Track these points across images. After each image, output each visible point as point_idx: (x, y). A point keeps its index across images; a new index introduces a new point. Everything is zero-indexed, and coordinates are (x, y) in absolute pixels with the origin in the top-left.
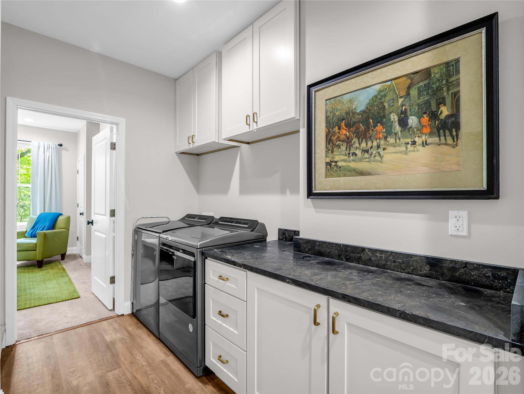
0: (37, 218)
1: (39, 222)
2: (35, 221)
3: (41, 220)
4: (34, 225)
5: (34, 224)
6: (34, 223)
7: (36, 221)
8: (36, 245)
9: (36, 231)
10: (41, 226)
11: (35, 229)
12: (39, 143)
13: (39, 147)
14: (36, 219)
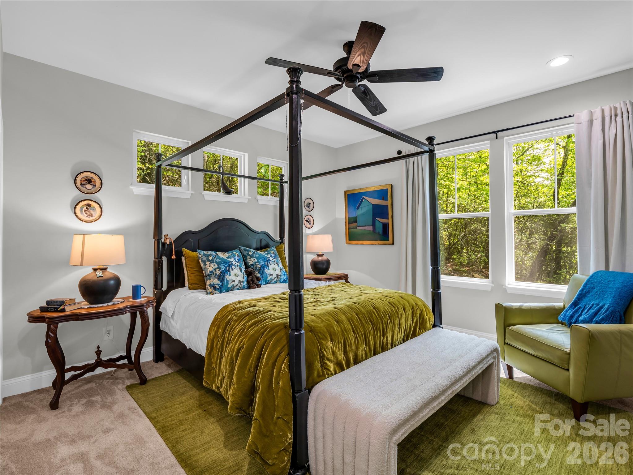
0: (586, 279)
1: (588, 292)
2: (580, 289)
3: (593, 288)
4: (577, 298)
5: (578, 295)
6: (578, 293)
7: (583, 290)
8: (567, 356)
9: (581, 315)
10: (593, 305)
11: (580, 308)
12: (592, 112)
13: (591, 122)
14: (582, 286)
